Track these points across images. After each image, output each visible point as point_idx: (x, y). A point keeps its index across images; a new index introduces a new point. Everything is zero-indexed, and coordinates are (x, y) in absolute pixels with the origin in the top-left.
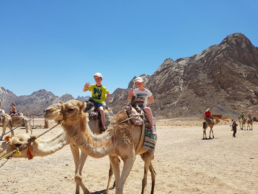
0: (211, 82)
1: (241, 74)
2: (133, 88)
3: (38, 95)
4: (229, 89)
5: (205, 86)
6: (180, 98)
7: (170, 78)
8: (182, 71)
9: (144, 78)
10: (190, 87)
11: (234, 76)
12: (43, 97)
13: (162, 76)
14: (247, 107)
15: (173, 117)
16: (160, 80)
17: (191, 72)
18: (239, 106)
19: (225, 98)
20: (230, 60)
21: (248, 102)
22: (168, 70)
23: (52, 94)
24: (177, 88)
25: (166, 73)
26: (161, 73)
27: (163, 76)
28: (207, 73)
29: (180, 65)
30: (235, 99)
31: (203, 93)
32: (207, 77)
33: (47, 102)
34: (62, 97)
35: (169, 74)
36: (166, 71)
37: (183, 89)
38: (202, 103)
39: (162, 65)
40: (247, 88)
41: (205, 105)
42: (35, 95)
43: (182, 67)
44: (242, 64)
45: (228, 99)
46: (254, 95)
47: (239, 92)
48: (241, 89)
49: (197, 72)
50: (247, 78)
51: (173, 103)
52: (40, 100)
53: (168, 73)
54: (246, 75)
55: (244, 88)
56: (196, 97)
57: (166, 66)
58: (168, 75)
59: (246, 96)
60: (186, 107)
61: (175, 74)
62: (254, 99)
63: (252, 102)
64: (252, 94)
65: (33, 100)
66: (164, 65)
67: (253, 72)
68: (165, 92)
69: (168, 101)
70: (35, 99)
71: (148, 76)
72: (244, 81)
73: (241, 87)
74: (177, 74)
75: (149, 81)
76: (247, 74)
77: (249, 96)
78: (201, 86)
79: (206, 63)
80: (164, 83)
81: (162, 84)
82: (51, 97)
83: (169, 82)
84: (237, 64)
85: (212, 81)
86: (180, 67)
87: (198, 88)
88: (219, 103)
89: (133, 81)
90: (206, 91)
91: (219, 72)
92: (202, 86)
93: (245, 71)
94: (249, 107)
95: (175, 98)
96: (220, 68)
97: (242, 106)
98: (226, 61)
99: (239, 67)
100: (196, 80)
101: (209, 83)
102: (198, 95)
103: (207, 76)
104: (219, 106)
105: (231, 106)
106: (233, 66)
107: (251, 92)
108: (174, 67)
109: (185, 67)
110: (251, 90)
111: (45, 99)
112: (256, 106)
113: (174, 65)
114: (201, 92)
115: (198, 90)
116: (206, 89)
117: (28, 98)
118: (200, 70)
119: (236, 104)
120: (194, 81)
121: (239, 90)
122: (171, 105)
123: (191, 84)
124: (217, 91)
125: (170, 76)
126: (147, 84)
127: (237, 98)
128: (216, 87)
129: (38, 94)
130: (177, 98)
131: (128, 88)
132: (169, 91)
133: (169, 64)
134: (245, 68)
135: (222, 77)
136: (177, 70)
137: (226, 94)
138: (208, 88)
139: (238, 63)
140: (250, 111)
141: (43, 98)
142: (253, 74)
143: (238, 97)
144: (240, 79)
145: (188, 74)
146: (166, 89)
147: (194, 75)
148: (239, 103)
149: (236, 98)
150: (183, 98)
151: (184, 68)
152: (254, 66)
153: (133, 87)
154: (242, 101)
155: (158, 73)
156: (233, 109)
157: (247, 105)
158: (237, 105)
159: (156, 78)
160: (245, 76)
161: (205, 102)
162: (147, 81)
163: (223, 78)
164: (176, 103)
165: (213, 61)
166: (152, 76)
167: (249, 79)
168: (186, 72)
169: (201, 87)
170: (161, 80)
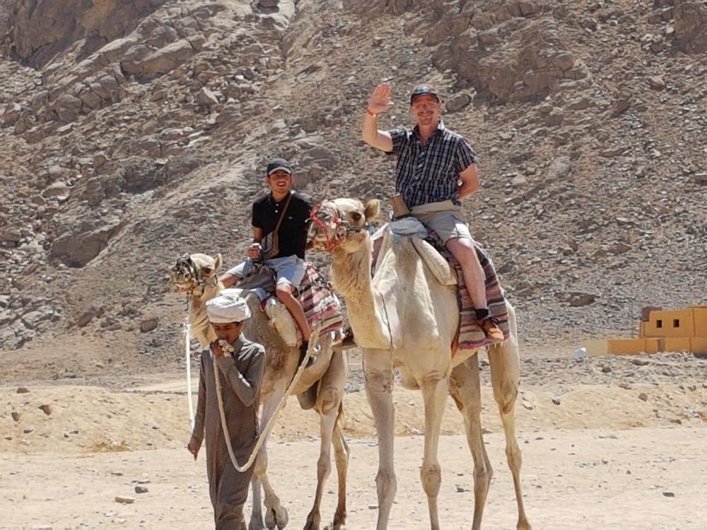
6: (280, 124)
38: (520, 179)
69: (137, 149)
95: (226, 118)
114: (509, 50)
132: (146, 31)
161: (559, 165)
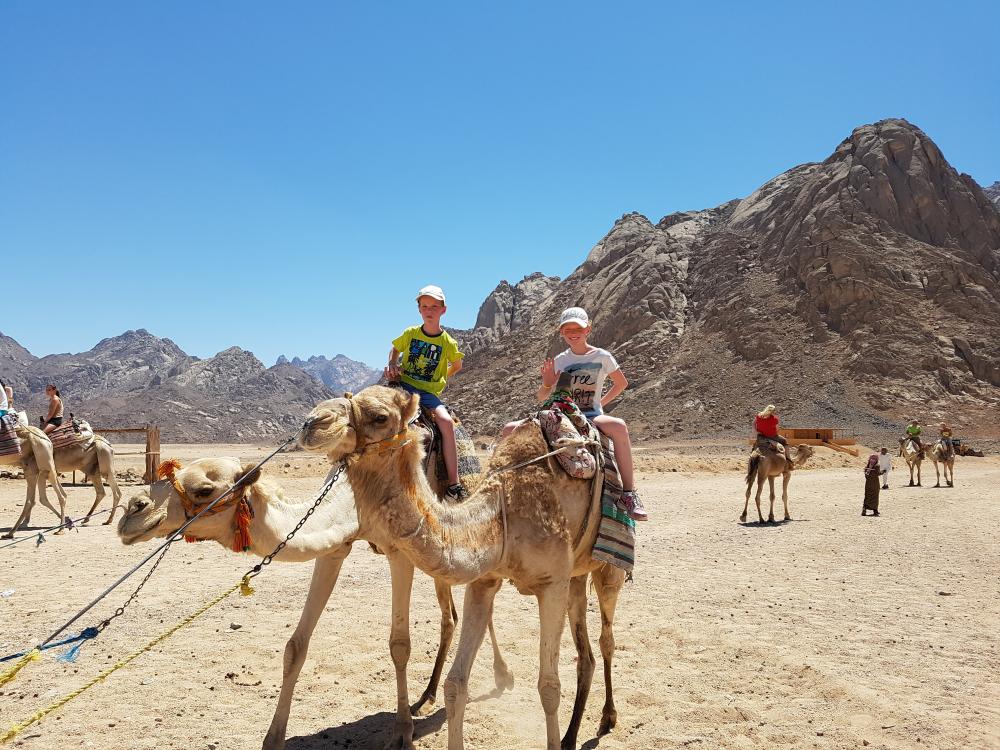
0: (793, 305)
1: (906, 276)
2: (497, 326)
3: (118, 354)
4: (859, 331)
5: (768, 320)
6: (674, 368)
7: (635, 288)
8: (684, 263)
9: (536, 288)
10: (714, 322)
11: (878, 284)
12: (139, 361)
13: (606, 279)
14: (927, 402)
15: (646, 440)
16: (598, 298)
17: (714, 265)
18: (897, 395)
19: (845, 367)
20: (863, 222)
21: (931, 383)
22: (631, 260)
23: (176, 349)
24: (665, 328)
25: (620, 270)
26: (605, 270)
27: (610, 281)
28: (778, 272)
29: (676, 241)
30: (884, 371)
31: (760, 346)
32: (777, 288)
33: (156, 381)
34: (212, 362)
35: (632, 273)
36: (623, 261)
37: (685, 333)
38: (756, 385)
39: (606, 239)
40: (927, 327)
41: (769, 392)
42: (108, 352)
43: (684, 246)
44: (910, 238)
45: (855, 369)
46: (952, 356)
47: (896, 345)
48: (904, 332)
49: (737, 266)
50: (929, 293)
51: (648, 386)
52: (127, 374)
53: (630, 270)
54: (925, 280)
55: (916, 327)
56: (736, 362)
57: (621, 244)
58: (629, 279)
59: (922, 360)
60: (697, 401)
61: (656, 274)
62: (951, 371)
63: (946, 381)
64: (945, 350)
65: (98, 372)
66: (616, 239)
67: (951, 266)
68: (619, 343)
70: (105, 369)
71: (552, 279)
72: (916, 303)
73: (905, 323)
74: (664, 273)
75: (556, 301)
76: (926, 274)
77: (936, 358)
78: (752, 319)
79: (775, 232)
80: (616, 309)
81: (607, 313)
82: (169, 361)
83: (634, 303)
84: (889, 236)
85: (797, 300)
86: (673, 246)
87: (743, 329)
88: (821, 386)
89: (498, 299)
90: (772, 340)
91: (822, 269)
92: (757, 320)
93: (920, 264)
94: (936, 399)
96: (825, 253)
97: (908, 396)
98: (849, 227)
99: (900, 246)
100: (735, 299)
101: (784, 311)
102: (742, 353)
103: (779, 284)
104: (823, 395)
105: (867, 395)
106: (874, 244)
107: (942, 344)
108: (653, 249)
109: (693, 246)
110: (942, 338)
111: (148, 368)
112: (960, 397)
113: (654, 239)
114: (754, 342)
115: (742, 337)
116: (773, 331)
117: (78, 364)
118: (749, 260)
119: (886, 390)
120: (727, 301)
121: (897, 338)
122: (639, 391)
123: (714, 312)
124: (815, 340)
125: (635, 281)
126: (551, 310)
127: (891, 367)
128: (812, 324)
129: (117, 348)
130: (665, 365)
131: (477, 326)
132: (635, 339)
133: (633, 236)
134: (919, 253)
135: (833, 286)
136: (664, 258)
137: (848, 350)
138: (779, 329)
139: (893, 232)
140: (939, 414)
141: (138, 365)
142: (950, 275)
143: (893, 362)
144: (900, 296)
145: (705, 273)
146: (622, 333)
147: (730, 278)
148: (896, 385)
149: (885, 367)
150: (687, 367)
151: (687, 252)
152: (954, 246)
153: (496, 324)
154: (907, 378)
155: (590, 270)
156: (876, 407)
157: (927, 392)
158: (888, 393)
159: (584, 290)
160: (919, 283)
161: (770, 380)
162: (550, 301)
163: (838, 291)
164: (658, 384)
165: (801, 226)
166: (569, 279)
167: (936, 292)
168: (697, 266)
169: (755, 325)
170: (602, 298)
